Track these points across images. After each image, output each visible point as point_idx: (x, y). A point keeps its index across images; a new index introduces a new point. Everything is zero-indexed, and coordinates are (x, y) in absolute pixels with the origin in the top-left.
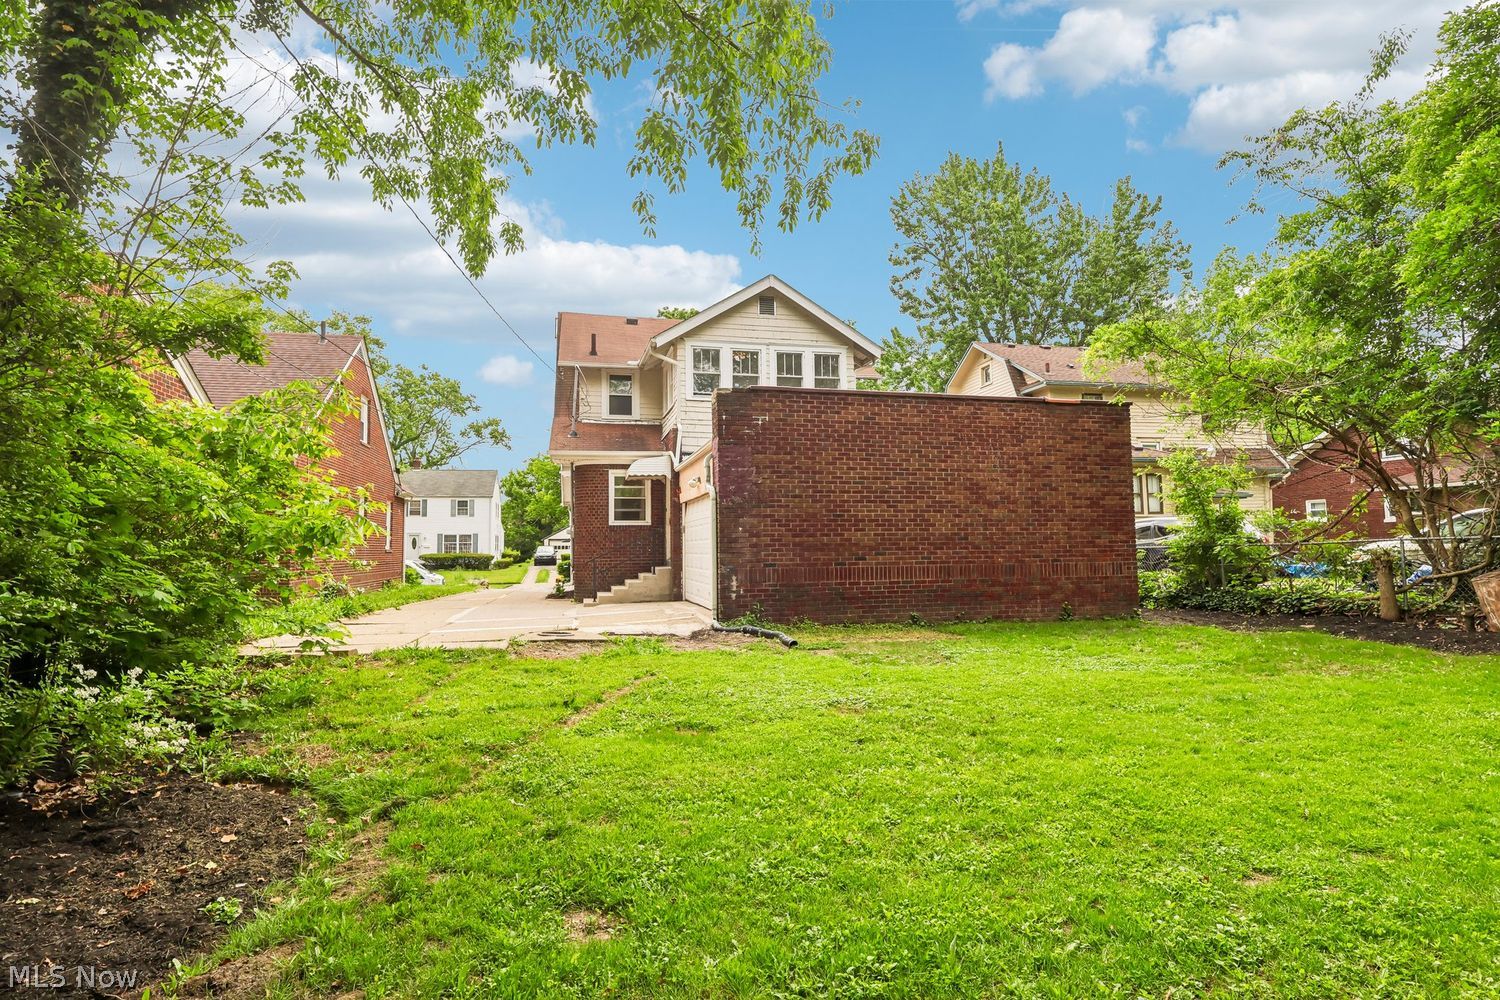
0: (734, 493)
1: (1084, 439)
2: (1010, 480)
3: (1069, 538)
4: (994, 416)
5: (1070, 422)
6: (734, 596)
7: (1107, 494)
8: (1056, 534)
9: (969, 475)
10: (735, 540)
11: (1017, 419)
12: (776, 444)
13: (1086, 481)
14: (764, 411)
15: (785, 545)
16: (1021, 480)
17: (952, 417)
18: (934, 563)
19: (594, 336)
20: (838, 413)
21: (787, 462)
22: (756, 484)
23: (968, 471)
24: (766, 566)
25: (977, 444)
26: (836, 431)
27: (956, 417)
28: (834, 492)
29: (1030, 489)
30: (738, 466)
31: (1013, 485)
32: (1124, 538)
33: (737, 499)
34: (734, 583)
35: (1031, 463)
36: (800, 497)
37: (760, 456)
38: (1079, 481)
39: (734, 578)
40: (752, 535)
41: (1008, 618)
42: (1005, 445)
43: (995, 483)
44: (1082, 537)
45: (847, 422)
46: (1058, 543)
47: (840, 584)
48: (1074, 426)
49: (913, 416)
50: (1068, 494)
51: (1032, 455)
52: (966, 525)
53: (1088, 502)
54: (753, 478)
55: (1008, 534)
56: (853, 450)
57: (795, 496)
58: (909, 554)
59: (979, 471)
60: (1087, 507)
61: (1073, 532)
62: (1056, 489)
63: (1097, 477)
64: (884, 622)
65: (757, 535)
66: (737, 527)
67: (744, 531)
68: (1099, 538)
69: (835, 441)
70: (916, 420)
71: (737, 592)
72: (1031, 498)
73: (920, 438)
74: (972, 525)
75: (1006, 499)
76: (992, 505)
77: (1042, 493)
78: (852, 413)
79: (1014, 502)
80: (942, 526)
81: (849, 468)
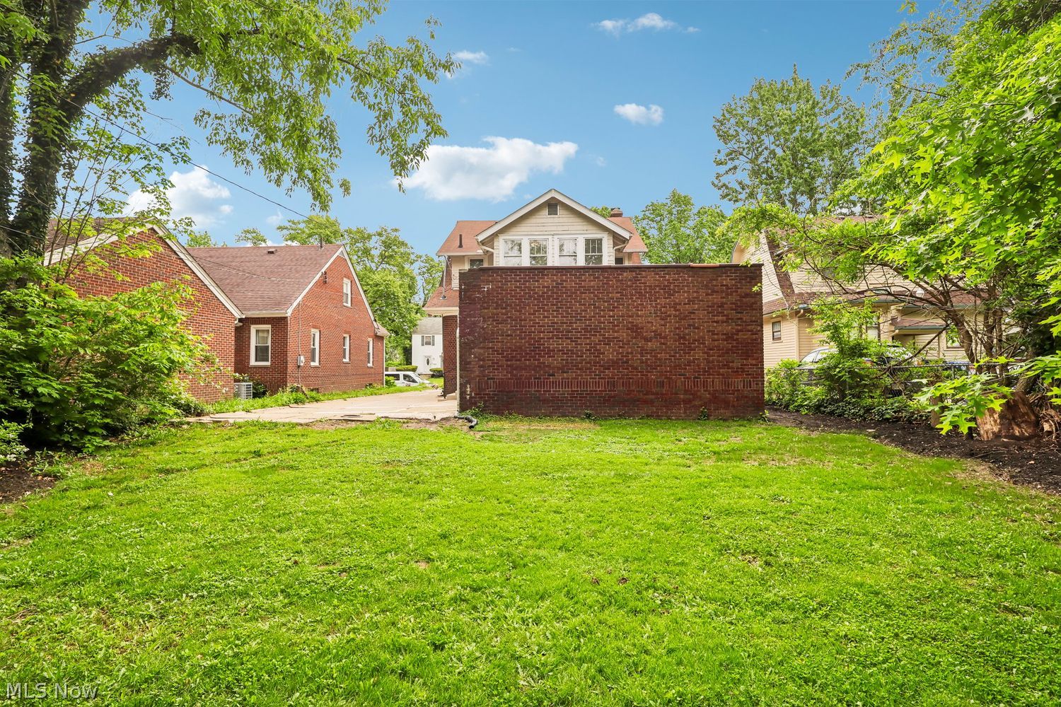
0: (469, 334)
1: (722, 292)
2: (663, 322)
3: (708, 362)
4: (651, 279)
5: (712, 280)
6: (468, 397)
7: (741, 331)
8: (697, 359)
9: (630, 319)
10: (469, 363)
11: (669, 280)
12: (496, 303)
13: (723, 322)
14: (488, 282)
15: (501, 366)
16: (671, 322)
17: (619, 281)
18: (602, 378)
19: (461, 236)
20: (538, 281)
21: (502, 314)
22: (483, 328)
23: (630, 317)
24: (488, 379)
25: (637, 298)
26: (536, 293)
27: (622, 280)
28: (534, 332)
29: (677, 328)
30: (471, 317)
31: (665, 325)
32: (754, 362)
33: (471, 338)
34: (468, 389)
35: (679, 310)
36: (511, 335)
37: (486, 311)
38: (717, 322)
39: (468, 386)
40: (480, 360)
41: (659, 417)
42: (658, 298)
43: (650, 325)
44: (718, 361)
45: (544, 287)
46: (698, 366)
47: (537, 391)
48: (714, 283)
49: (590, 281)
50: (708, 331)
51: (680, 304)
52: (628, 353)
53: (724, 337)
54: (481, 325)
55: (659, 359)
56: (547, 305)
57: (508, 336)
58: (586, 372)
59: (639, 316)
60: (723, 340)
61: (711, 358)
62: (698, 328)
63: (732, 319)
64: (568, 416)
65: (483, 360)
66: (470, 355)
67: (475, 357)
68: (733, 362)
69: (535, 299)
70: (592, 283)
71: (470, 395)
72: (678, 334)
73: (596, 296)
74: (632, 353)
75: (658, 335)
76: (647, 340)
77: (687, 331)
78: (547, 281)
79: (665, 338)
80: (610, 353)
81: (545, 317)
